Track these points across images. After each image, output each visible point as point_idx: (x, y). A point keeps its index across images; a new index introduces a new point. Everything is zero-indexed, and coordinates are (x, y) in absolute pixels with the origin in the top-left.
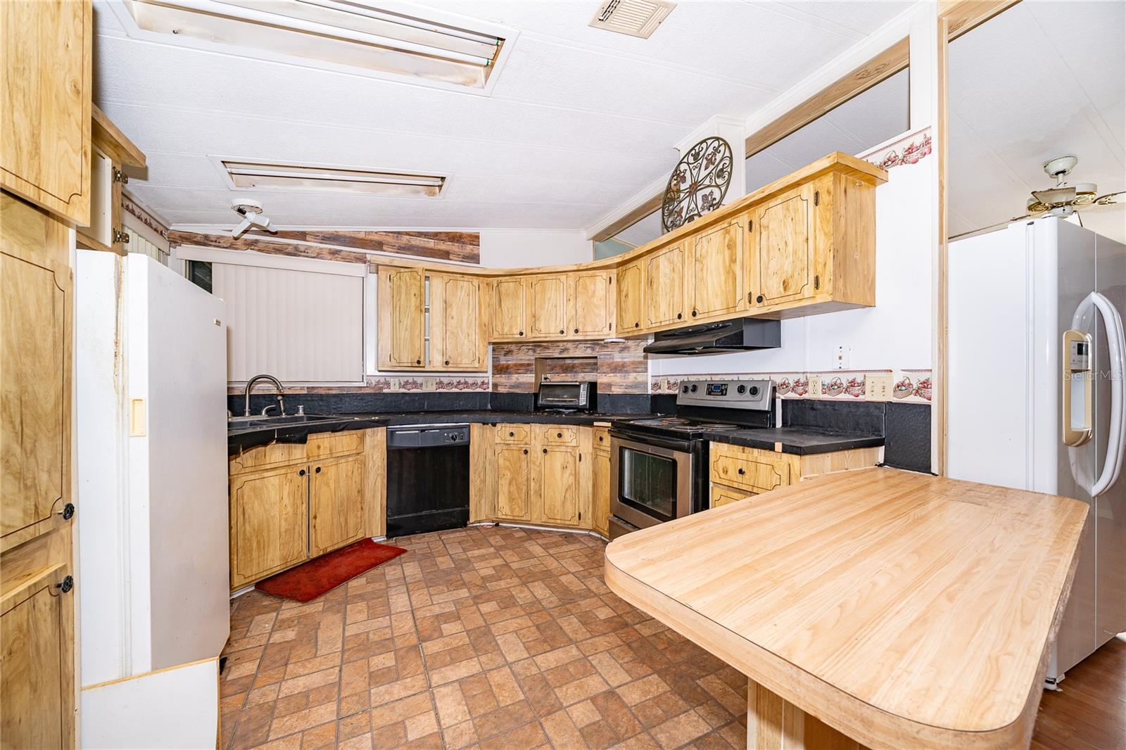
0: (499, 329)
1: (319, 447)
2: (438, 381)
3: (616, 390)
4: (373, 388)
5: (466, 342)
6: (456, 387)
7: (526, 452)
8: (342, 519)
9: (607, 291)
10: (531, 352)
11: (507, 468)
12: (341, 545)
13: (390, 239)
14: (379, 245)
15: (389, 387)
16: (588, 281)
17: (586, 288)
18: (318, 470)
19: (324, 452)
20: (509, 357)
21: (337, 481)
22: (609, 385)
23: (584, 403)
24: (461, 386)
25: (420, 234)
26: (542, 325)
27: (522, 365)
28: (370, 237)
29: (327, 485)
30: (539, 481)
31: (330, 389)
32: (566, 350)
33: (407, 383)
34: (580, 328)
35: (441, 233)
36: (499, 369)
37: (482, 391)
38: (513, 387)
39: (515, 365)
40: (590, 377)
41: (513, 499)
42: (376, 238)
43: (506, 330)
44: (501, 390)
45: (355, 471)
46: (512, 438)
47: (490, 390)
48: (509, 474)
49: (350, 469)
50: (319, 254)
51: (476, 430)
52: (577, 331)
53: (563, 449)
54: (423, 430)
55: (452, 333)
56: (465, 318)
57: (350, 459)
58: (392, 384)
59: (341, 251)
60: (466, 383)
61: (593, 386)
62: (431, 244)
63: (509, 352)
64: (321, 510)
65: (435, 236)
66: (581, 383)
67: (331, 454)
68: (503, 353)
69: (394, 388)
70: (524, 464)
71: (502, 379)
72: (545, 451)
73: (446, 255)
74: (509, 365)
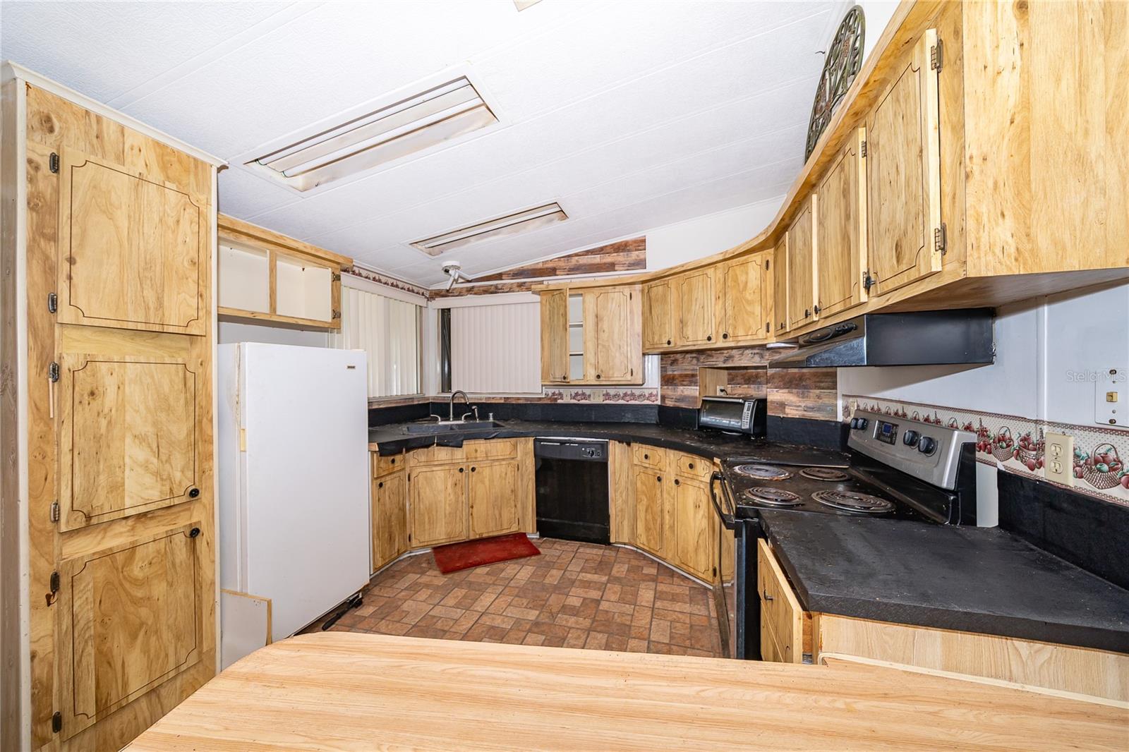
0: (650, 339)
1: (476, 451)
2: (605, 392)
3: (792, 413)
4: (550, 398)
5: (617, 355)
6: (623, 399)
7: (659, 479)
8: (497, 512)
9: (763, 280)
10: (695, 361)
11: (644, 493)
12: (496, 534)
13: (562, 264)
14: (552, 272)
15: (562, 398)
16: (738, 270)
17: (736, 280)
18: (473, 469)
19: (480, 455)
20: (674, 367)
21: (491, 481)
22: (782, 405)
23: (747, 427)
24: (628, 398)
25: (587, 253)
26: (689, 332)
27: (686, 376)
28: (547, 266)
29: (483, 482)
30: (672, 514)
31: (519, 399)
32: (730, 358)
33: (577, 394)
34: (730, 332)
35: (606, 246)
36: (667, 380)
37: (650, 403)
38: (678, 400)
39: (681, 376)
40: (754, 391)
41: (650, 529)
42: (550, 265)
43: (656, 338)
44: (669, 403)
45: (509, 473)
46: (647, 461)
47: (659, 402)
48: (645, 500)
49: (503, 470)
50: (511, 288)
51: (616, 451)
52: (725, 336)
53: (696, 483)
54: (563, 443)
55: (604, 346)
56: (616, 330)
57: (504, 463)
58: (564, 396)
59: (525, 283)
60: (633, 394)
61: (761, 404)
62: (597, 259)
63: (674, 362)
64: (477, 501)
65: (601, 250)
66: (745, 399)
67: (487, 457)
68: (670, 362)
69: (567, 400)
70: (658, 492)
71: (669, 391)
72: (677, 482)
73: (611, 267)
74: (675, 375)
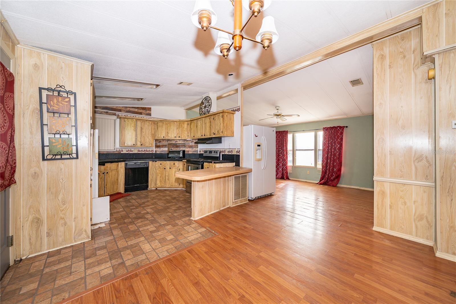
0: (157, 136)
1: (107, 167)
2: (138, 150)
3: (190, 153)
4: (118, 152)
5: (147, 139)
6: (144, 151)
7: (165, 169)
8: (113, 186)
9: (187, 127)
10: (167, 142)
11: (159, 173)
12: (113, 193)
13: (123, 109)
14: (120, 110)
15: (123, 152)
16: (182, 124)
17: (182, 126)
18: (107, 173)
19: (108, 168)
20: (160, 143)
21: (112, 176)
22: (188, 151)
23: (181, 156)
24: (145, 151)
25: (133, 107)
26: (170, 135)
27: (164, 145)
28: (117, 108)
29: (109, 177)
30: (168, 176)
31: (104, 152)
32: (177, 141)
33: (128, 150)
34: (180, 136)
35: (139, 107)
36: (157, 146)
37: (152, 153)
38: (162, 151)
39: (162, 145)
40: (184, 149)
41: (161, 181)
42: (119, 108)
43: (159, 136)
44: (158, 152)
45: (116, 174)
46: (161, 165)
47: (154, 152)
48: (160, 175)
49: (115, 173)
50: (101, 113)
51: (151, 163)
52: (179, 137)
53: (175, 167)
54: (135, 163)
55: (143, 136)
56: (147, 132)
57: (115, 171)
58: (124, 151)
59: (108, 112)
60: (147, 150)
61: (184, 151)
62: (136, 110)
63: (160, 142)
64: (108, 183)
65: (138, 108)
66: (181, 151)
67: (110, 169)
68: (158, 142)
69: (125, 152)
70: (164, 172)
71: (158, 149)
72: (170, 168)
73: (141, 113)
74: (160, 145)
